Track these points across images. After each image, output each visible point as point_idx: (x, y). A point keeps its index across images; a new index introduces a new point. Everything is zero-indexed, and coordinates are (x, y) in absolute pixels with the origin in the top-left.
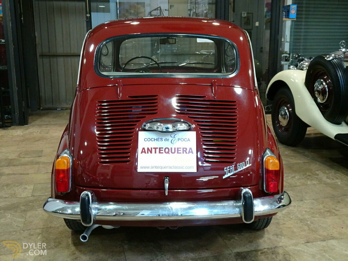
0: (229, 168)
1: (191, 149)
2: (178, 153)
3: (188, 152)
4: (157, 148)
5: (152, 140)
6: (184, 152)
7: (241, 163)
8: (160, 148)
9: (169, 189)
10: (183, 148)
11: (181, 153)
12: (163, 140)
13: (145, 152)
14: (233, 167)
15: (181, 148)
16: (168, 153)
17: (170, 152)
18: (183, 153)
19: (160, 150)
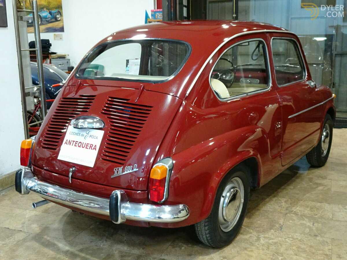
0: (118, 169)
1: (96, 146)
2: (86, 148)
3: (93, 149)
4: (74, 141)
5: (75, 134)
6: (91, 148)
7: (129, 167)
8: (76, 142)
9: (72, 177)
10: (91, 145)
11: (88, 148)
12: (81, 134)
13: (67, 143)
14: (121, 168)
15: (89, 144)
16: (80, 147)
17: (81, 146)
18: (89, 149)
19: (76, 143)
